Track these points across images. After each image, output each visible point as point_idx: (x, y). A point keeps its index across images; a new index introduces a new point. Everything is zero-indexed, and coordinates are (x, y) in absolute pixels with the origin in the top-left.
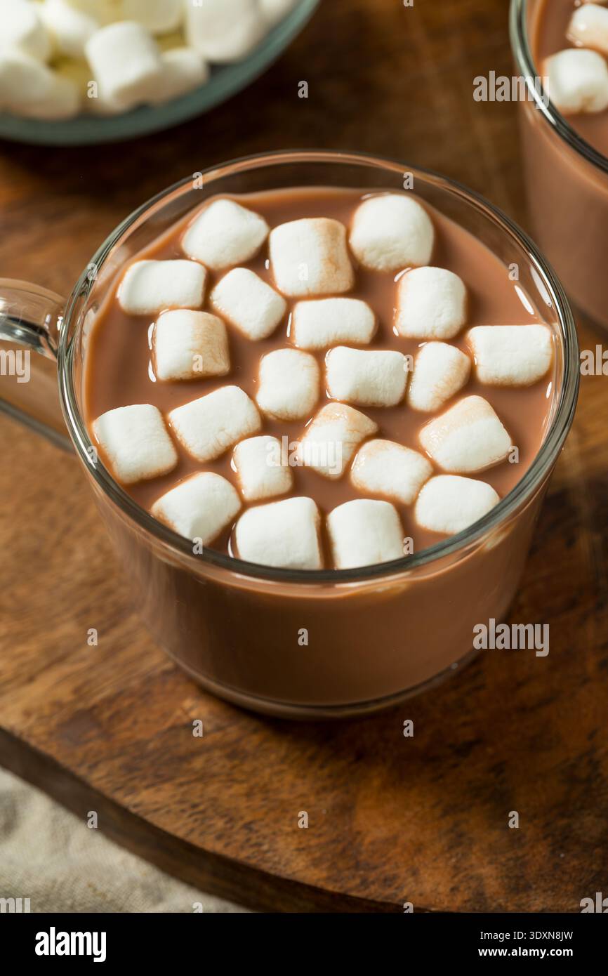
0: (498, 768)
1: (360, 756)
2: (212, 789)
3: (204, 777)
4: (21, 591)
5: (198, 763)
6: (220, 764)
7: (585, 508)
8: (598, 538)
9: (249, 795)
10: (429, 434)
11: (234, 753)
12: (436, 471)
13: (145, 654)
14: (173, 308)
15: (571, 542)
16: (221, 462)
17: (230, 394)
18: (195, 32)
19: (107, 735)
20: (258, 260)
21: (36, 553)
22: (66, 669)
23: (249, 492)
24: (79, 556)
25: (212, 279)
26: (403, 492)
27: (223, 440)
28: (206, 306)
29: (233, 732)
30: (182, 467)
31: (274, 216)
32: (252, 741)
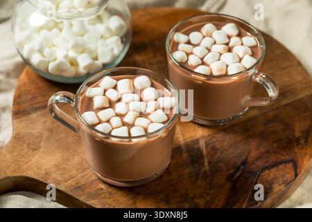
0: (167, 195)
1: (137, 194)
2: (106, 200)
3: (104, 198)
4: (64, 166)
5: (103, 196)
6: (107, 195)
7: (184, 149)
8: (187, 154)
9: (114, 201)
10: (150, 117)
11: (110, 194)
12: (152, 122)
13: (91, 177)
14: (98, 95)
15: (182, 155)
16: (108, 121)
17: (110, 110)
18: (99, 58)
19: (83, 191)
20: (115, 88)
21: (67, 159)
22: (74, 179)
23: (114, 126)
24: (76, 159)
25: (105, 91)
26: (145, 126)
27: (109, 117)
28: (104, 95)
29: (110, 190)
30: (100, 122)
31: (118, 80)
32: (114, 192)
